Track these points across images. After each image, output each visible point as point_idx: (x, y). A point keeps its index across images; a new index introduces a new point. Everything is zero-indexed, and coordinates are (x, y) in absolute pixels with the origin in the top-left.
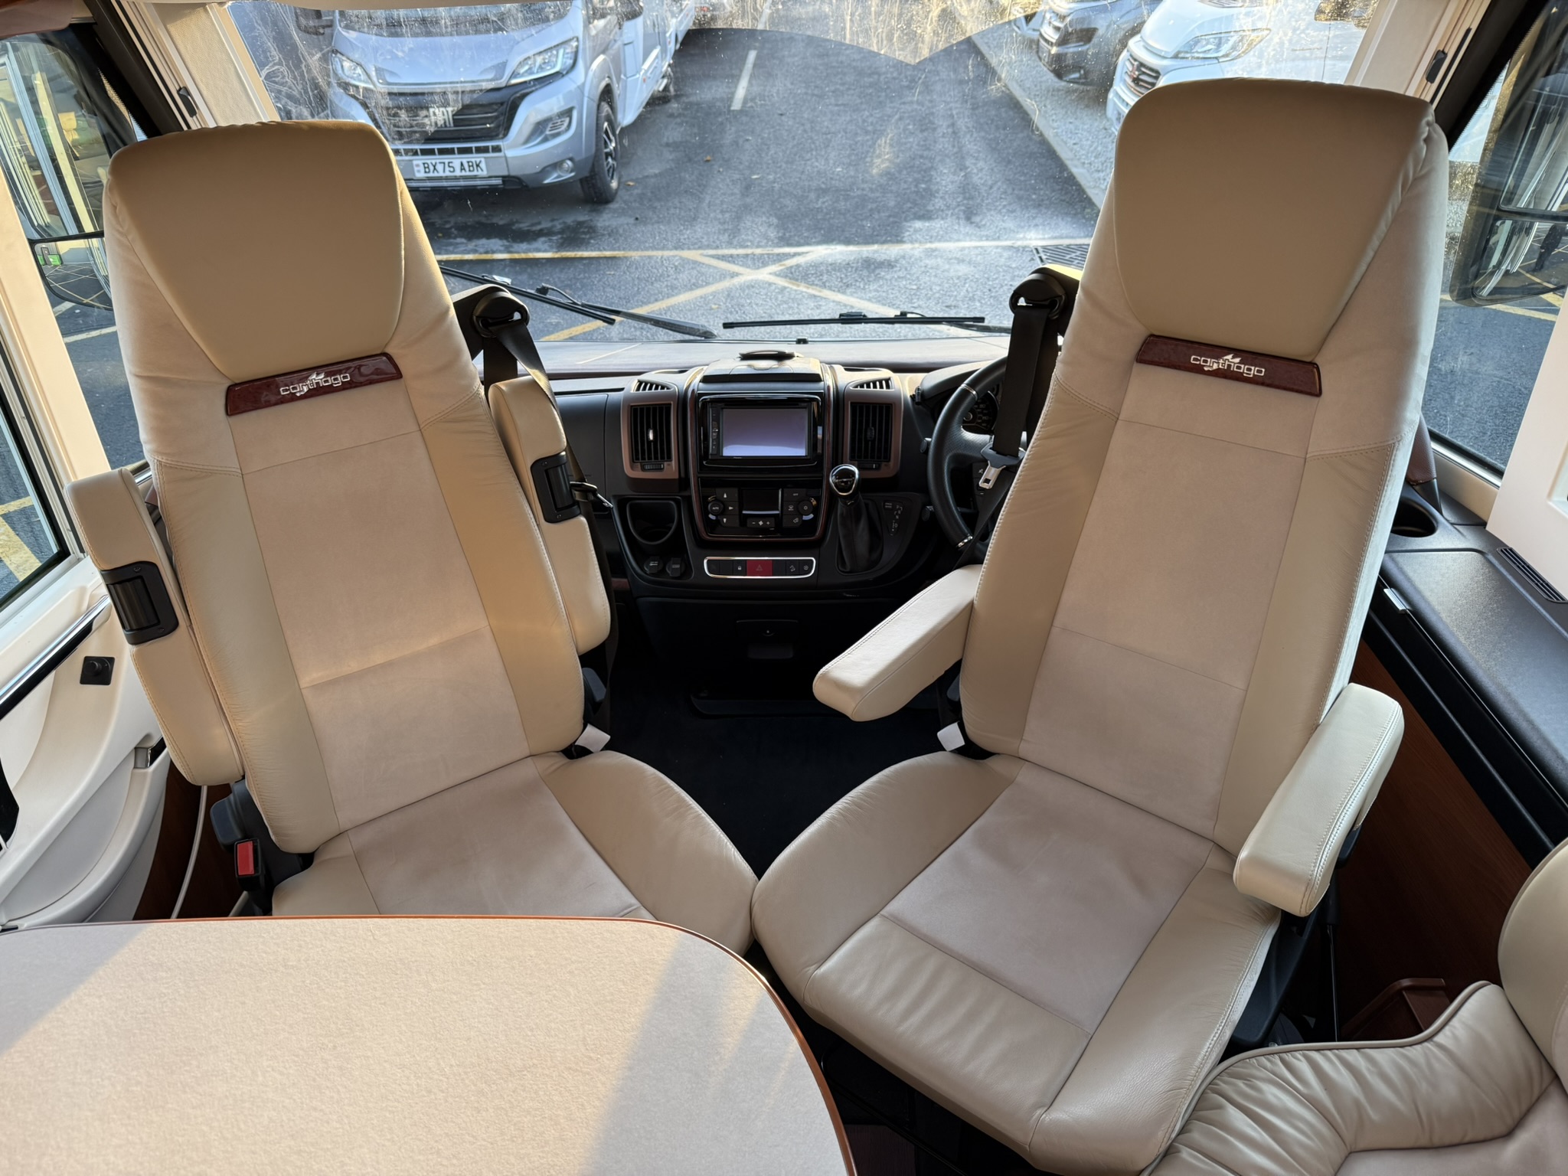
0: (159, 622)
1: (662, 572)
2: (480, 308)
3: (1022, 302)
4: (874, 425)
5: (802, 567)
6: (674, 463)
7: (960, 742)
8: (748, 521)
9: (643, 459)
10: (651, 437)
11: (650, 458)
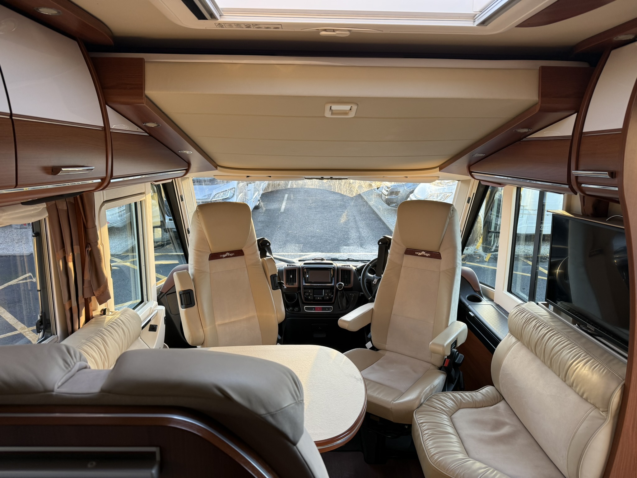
0: (191, 304)
1: (293, 310)
2: (260, 242)
3: (380, 243)
4: (346, 275)
5: (329, 309)
6: (297, 283)
7: (372, 346)
8: (315, 298)
9: (289, 282)
10: (291, 277)
11: (291, 282)
